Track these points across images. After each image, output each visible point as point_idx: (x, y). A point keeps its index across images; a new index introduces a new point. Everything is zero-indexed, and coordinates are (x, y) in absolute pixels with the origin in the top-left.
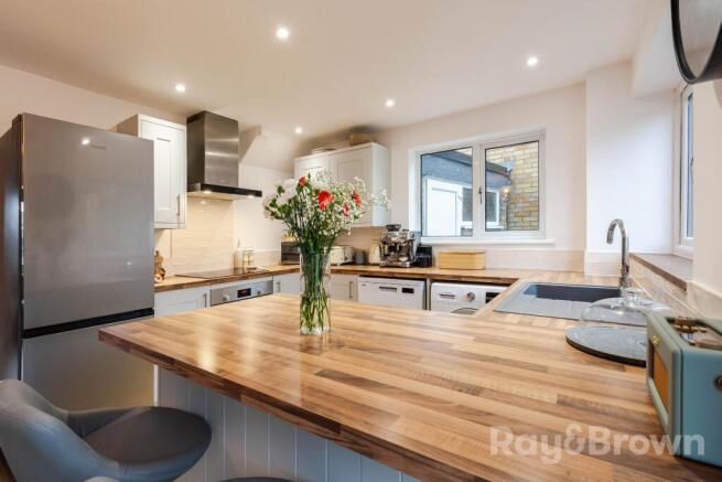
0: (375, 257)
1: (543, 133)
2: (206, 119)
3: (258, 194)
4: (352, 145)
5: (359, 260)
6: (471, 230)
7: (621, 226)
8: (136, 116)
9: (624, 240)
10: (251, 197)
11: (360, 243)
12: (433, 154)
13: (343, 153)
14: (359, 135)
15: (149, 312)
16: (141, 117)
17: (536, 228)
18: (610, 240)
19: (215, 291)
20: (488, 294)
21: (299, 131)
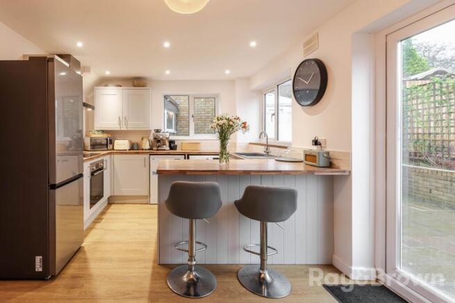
0: (146, 146)
1: (218, 95)
3: (93, 108)
4: (134, 86)
5: (136, 148)
7: (265, 133)
11: (136, 139)
13: (132, 90)
14: (137, 82)
15: (81, 176)
18: (260, 137)
19: (91, 164)
20: (214, 159)
21: (108, 73)
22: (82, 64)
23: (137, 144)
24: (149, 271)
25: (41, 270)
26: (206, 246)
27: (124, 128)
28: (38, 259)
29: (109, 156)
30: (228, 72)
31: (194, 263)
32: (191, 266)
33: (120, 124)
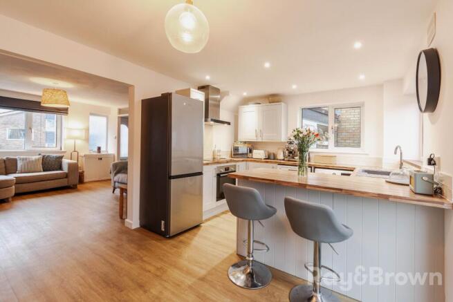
0: (281, 156)
1: (363, 104)
2: (210, 89)
3: (229, 124)
4: (270, 103)
5: (272, 157)
6: (327, 146)
7: (400, 148)
8: (189, 89)
9: (401, 154)
10: (226, 125)
11: (272, 150)
12: (309, 109)
13: (265, 106)
14: (273, 98)
15: (201, 174)
16: (192, 89)
17: (359, 146)
18: (395, 153)
19: (218, 167)
20: (343, 174)
21: (245, 94)
22: (221, 90)
23: (274, 154)
24: (226, 256)
25: (163, 230)
26: (268, 249)
27: (260, 140)
28: (163, 222)
29: (244, 163)
30: (362, 77)
31: (251, 259)
32: (249, 261)
33: (257, 136)
